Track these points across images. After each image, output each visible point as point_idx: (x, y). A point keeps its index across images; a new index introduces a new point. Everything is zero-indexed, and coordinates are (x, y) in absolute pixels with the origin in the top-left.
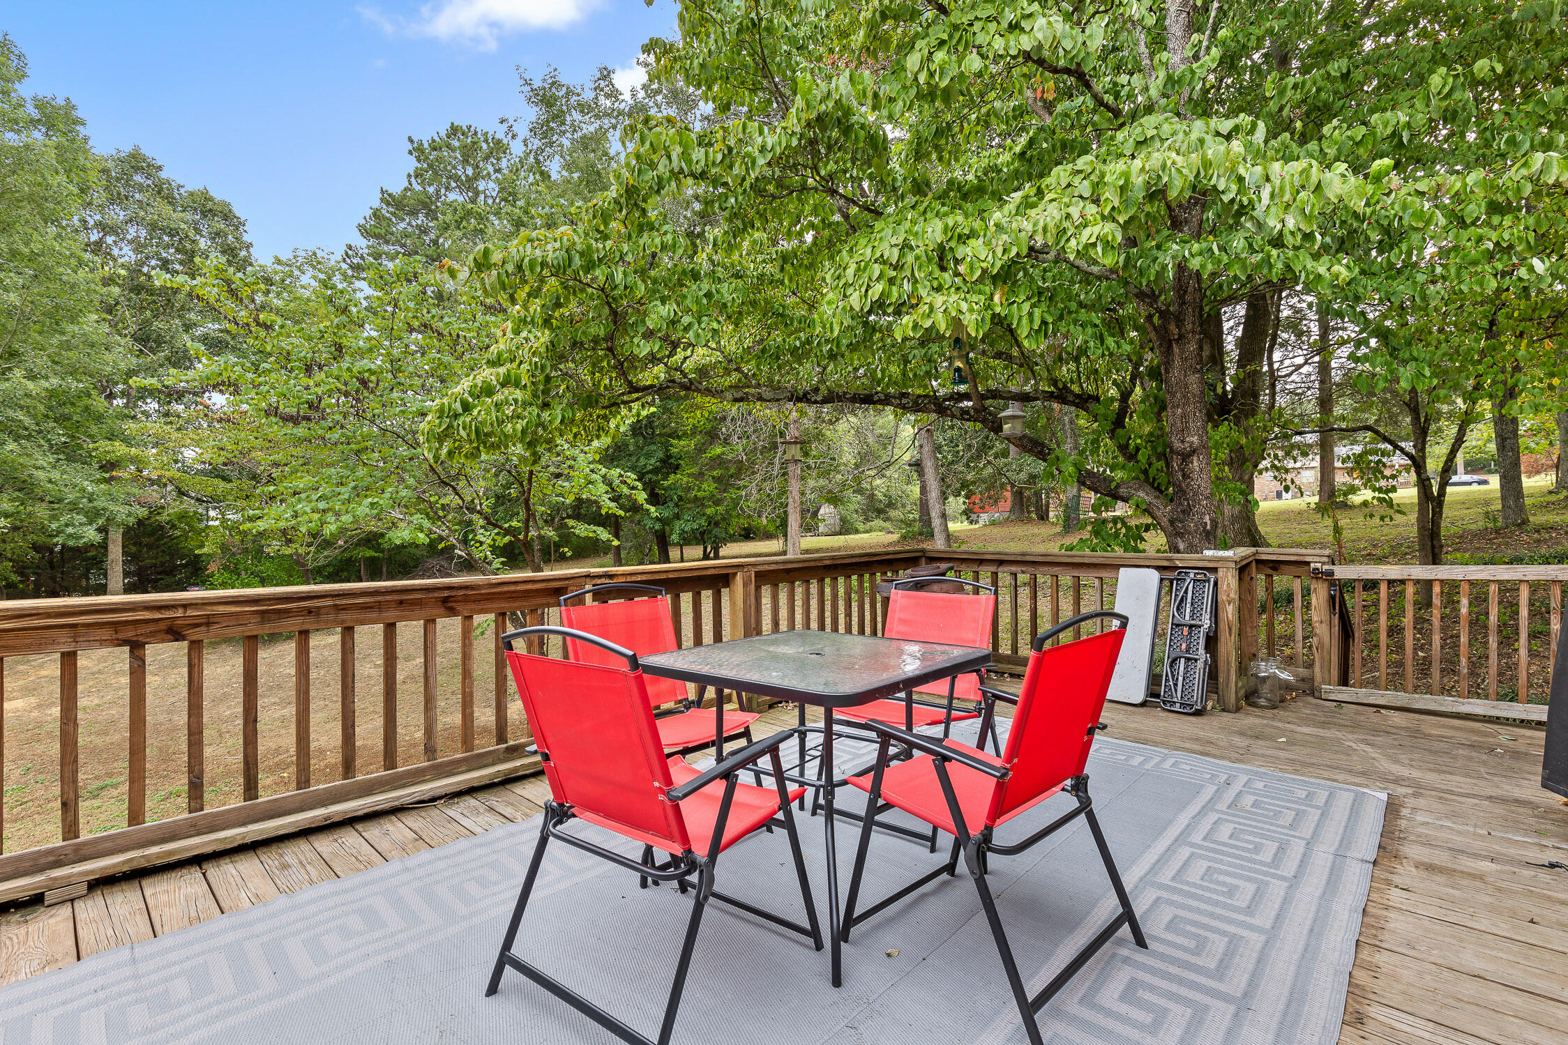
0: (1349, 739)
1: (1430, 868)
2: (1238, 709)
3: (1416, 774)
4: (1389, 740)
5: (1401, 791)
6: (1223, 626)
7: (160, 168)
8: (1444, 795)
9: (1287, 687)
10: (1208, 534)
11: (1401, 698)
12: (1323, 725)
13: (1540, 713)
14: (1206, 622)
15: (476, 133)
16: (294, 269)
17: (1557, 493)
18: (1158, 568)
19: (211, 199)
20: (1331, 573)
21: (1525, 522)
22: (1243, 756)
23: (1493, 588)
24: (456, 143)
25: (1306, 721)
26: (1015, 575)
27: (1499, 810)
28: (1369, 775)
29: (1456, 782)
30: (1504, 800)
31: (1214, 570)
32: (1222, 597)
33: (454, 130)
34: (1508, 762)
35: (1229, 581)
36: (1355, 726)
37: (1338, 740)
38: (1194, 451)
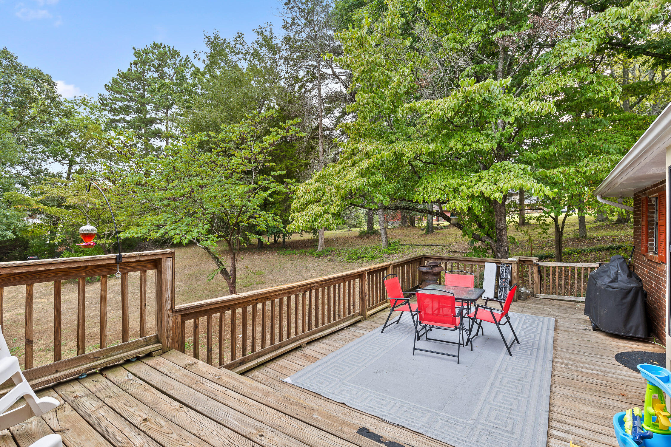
0: (545, 307)
1: (564, 331)
2: (516, 301)
3: (560, 314)
4: (553, 307)
5: (557, 318)
6: (513, 279)
7: (16, 58)
8: (566, 318)
9: (528, 294)
10: (506, 252)
11: (554, 297)
12: (538, 304)
13: (583, 299)
14: (509, 278)
15: (164, 47)
16: (75, 105)
17: (596, 222)
18: (496, 263)
19: (42, 74)
20: (539, 264)
21: (586, 236)
22: (522, 312)
23: (576, 269)
24: (155, 51)
25: (533, 303)
26: (452, 263)
27: (576, 320)
28: (550, 315)
29: (568, 315)
30: (578, 319)
31: (511, 264)
32: (513, 271)
33: (155, 46)
34: (578, 311)
35: (515, 267)
36: (545, 304)
37: (542, 308)
38: (503, 229)
